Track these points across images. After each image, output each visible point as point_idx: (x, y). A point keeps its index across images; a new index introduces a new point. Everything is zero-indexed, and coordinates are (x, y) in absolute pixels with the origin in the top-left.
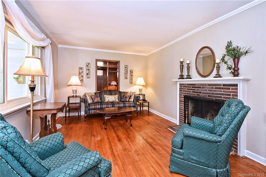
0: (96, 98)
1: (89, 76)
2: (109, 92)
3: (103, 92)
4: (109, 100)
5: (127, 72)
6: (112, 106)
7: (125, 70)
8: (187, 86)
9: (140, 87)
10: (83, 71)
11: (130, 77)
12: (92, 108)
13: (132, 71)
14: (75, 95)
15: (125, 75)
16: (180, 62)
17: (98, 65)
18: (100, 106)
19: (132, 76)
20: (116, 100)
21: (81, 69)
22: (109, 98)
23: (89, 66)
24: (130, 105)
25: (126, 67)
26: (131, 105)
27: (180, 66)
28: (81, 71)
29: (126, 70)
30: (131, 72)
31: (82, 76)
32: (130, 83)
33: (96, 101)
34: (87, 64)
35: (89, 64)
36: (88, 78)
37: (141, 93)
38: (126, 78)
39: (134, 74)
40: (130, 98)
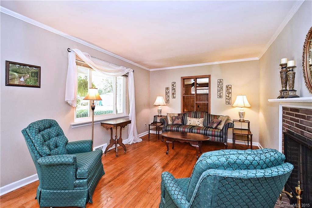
0: (177, 120)
1: (175, 96)
2: (194, 114)
3: (187, 114)
4: (190, 123)
5: (222, 88)
6: (190, 131)
7: (218, 86)
8: (289, 112)
9: (241, 110)
10: (169, 91)
11: (227, 95)
12: (168, 130)
13: (230, 86)
14: (160, 114)
15: (219, 93)
16: (281, 65)
17: (197, 82)
18: (176, 128)
19: (230, 93)
20: (199, 124)
21: (167, 89)
22: (192, 121)
23: (175, 85)
24: (213, 134)
25: (220, 82)
26: (216, 133)
27: (281, 72)
28: (167, 91)
29: (220, 86)
30: (229, 88)
31: (169, 96)
32: (227, 103)
33: (175, 122)
34: (173, 84)
35: (175, 83)
36: (174, 98)
37: (242, 119)
38: (220, 97)
39: (233, 90)
40: (218, 125)
